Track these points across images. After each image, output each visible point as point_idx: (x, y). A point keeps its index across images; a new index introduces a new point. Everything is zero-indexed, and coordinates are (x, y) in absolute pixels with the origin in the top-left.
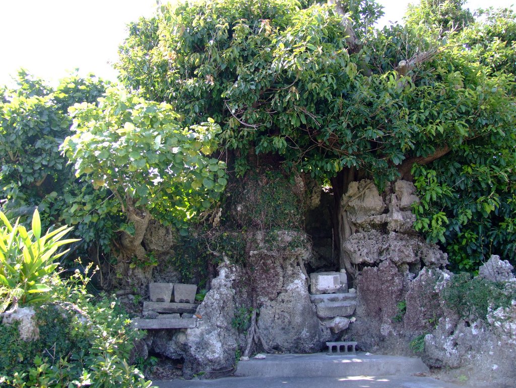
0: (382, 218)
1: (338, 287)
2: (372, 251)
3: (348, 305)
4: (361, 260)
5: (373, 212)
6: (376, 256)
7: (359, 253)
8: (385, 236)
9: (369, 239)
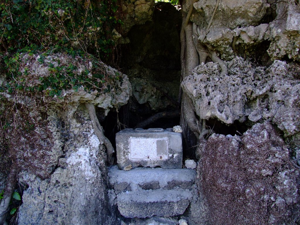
0: (257, 33)
1: (165, 157)
2: (231, 99)
3: (175, 200)
4: (208, 114)
5: (239, 21)
6: (238, 110)
7: (206, 99)
8: (260, 69)
9: (229, 74)
